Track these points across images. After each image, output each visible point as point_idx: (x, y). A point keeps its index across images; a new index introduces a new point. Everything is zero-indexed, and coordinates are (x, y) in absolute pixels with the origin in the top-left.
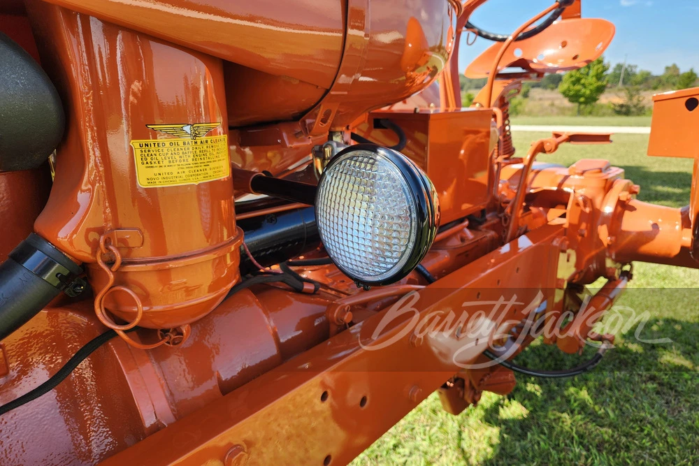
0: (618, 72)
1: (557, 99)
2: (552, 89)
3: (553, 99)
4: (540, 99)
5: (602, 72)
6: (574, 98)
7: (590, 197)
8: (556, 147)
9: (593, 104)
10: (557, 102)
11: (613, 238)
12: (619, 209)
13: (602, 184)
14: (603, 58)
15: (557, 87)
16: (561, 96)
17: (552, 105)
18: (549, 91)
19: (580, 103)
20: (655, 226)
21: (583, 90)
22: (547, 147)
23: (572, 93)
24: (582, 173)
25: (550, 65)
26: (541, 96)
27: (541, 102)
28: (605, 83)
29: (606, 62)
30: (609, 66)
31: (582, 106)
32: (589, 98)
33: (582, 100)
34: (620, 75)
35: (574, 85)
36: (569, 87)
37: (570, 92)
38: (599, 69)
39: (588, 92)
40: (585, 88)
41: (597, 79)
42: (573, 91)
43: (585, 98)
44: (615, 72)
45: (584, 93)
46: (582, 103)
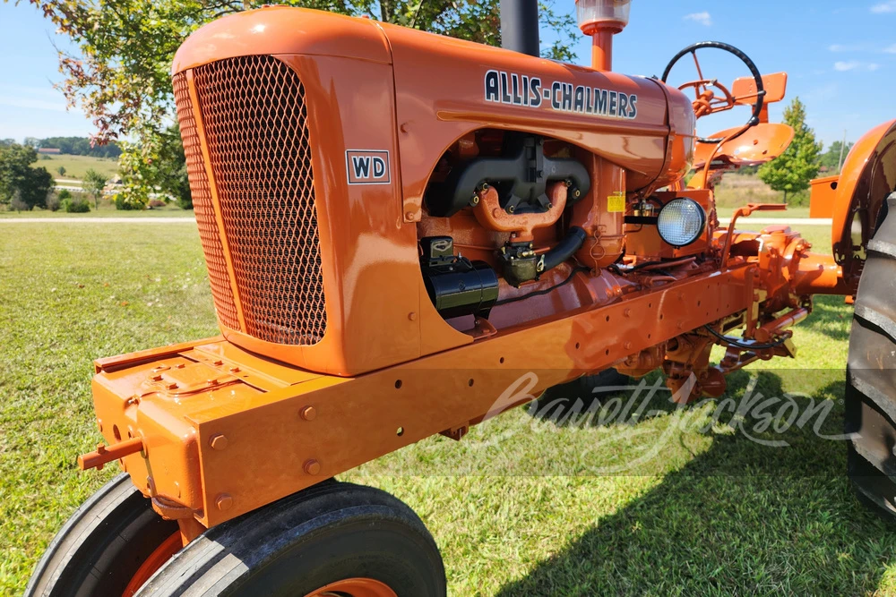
0: (835, 152)
1: (758, 186)
2: (750, 174)
3: (751, 187)
4: (735, 187)
5: (814, 153)
6: (778, 184)
7: (775, 248)
8: (750, 213)
9: (804, 191)
10: (756, 190)
11: (793, 276)
12: (797, 257)
13: (784, 240)
14: (813, 136)
15: (756, 172)
16: (761, 182)
17: (751, 193)
18: (746, 176)
19: (786, 191)
20: (821, 267)
21: (790, 175)
22: (744, 213)
23: (775, 178)
24: (770, 233)
25: (745, 159)
26: (735, 182)
27: (736, 190)
28: (817, 166)
29: (817, 141)
30: (821, 145)
31: (789, 195)
32: (798, 184)
33: (788, 186)
34: (839, 155)
35: (778, 169)
36: (771, 171)
37: (772, 176)
38: (808, 149)
39: (796, 177)
40: (792, 172)
41: (807, 161)
42: (776, 175)
43: (793, 184)
44: (831, 151)
45: (791, 178)
46: (790, 190)
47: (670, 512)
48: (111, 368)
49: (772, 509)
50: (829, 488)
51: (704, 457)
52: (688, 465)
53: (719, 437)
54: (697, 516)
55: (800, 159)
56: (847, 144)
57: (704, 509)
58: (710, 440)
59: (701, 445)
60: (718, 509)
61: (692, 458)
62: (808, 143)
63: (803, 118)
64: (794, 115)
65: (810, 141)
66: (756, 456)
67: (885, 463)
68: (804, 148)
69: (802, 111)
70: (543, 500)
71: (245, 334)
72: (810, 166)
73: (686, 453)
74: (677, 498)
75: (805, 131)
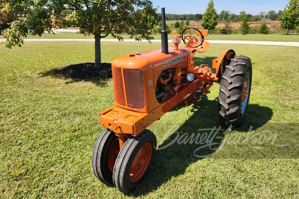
2: (198, 21)
6: (206, 27)
7: (206, 73)
9: (213, 29)
11: (209, 79)
12: (210, 74)
13: (208, 71)
18: (196, 22)
20: (214, 77)
28: (217, 21)
32: (212, 27)
33: (209, 28)
34: (224, 15)
35: (206, 22)
36: (204, 23)
37: (204, 24)
38: (215, 16)
39: (211, 25)
40: (210, 23)
41: (214, 20)
42: (206, 24)
43: (210, 27)
44: (221, 14)
45: (210, 25)
46: (209, 29)
47: (187, 129)
48: (104, 114)
49: (206, 126)
50: (216, 121)
51: (192, 116)
52: (189, 119)
53: (195, 112)
54: (192, 129)
55: (212, 19)
56: (226, 12)
57: (193, 127)
58: (193, 113)
59: (191, 114)
60: (196, 127)
61: (190, 117)
62: (215, 14)
63: (214, 6)
64: (211, 5)
65: (215, 13)
66: (203, 116)
67: (225, 116)
68: (214, 16)
69: (213, 4)
70: (162, 129)
71: (127, 107)
72: (215, 21)
73: (189, 116)
74: (188, 126)
75: (214, 10)
